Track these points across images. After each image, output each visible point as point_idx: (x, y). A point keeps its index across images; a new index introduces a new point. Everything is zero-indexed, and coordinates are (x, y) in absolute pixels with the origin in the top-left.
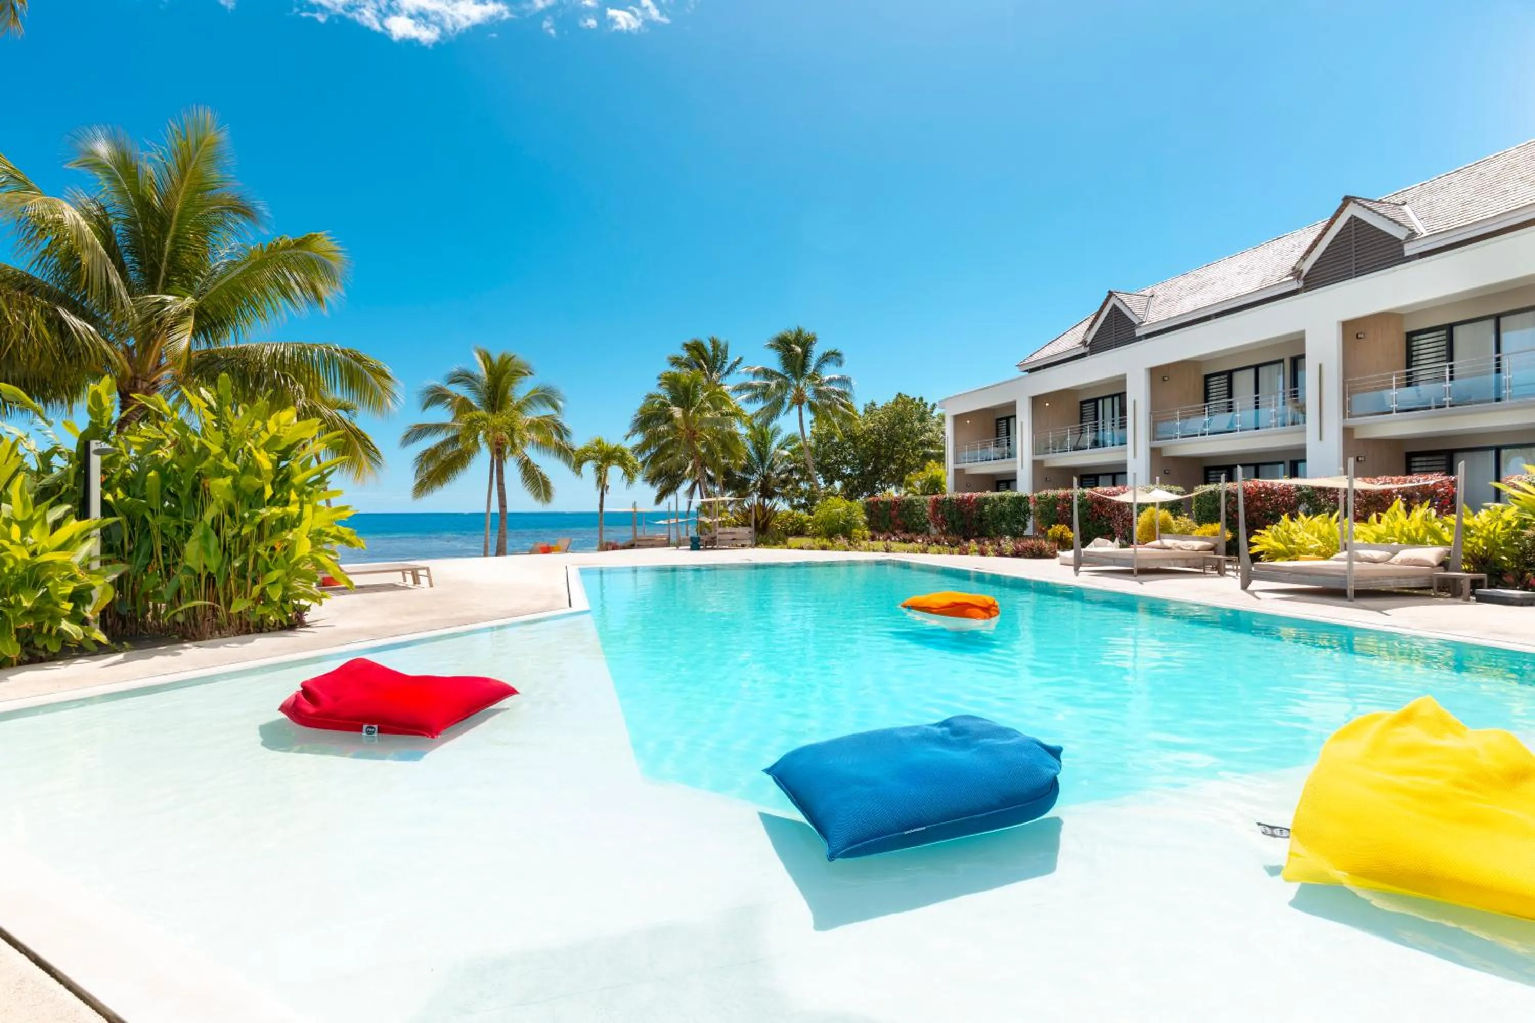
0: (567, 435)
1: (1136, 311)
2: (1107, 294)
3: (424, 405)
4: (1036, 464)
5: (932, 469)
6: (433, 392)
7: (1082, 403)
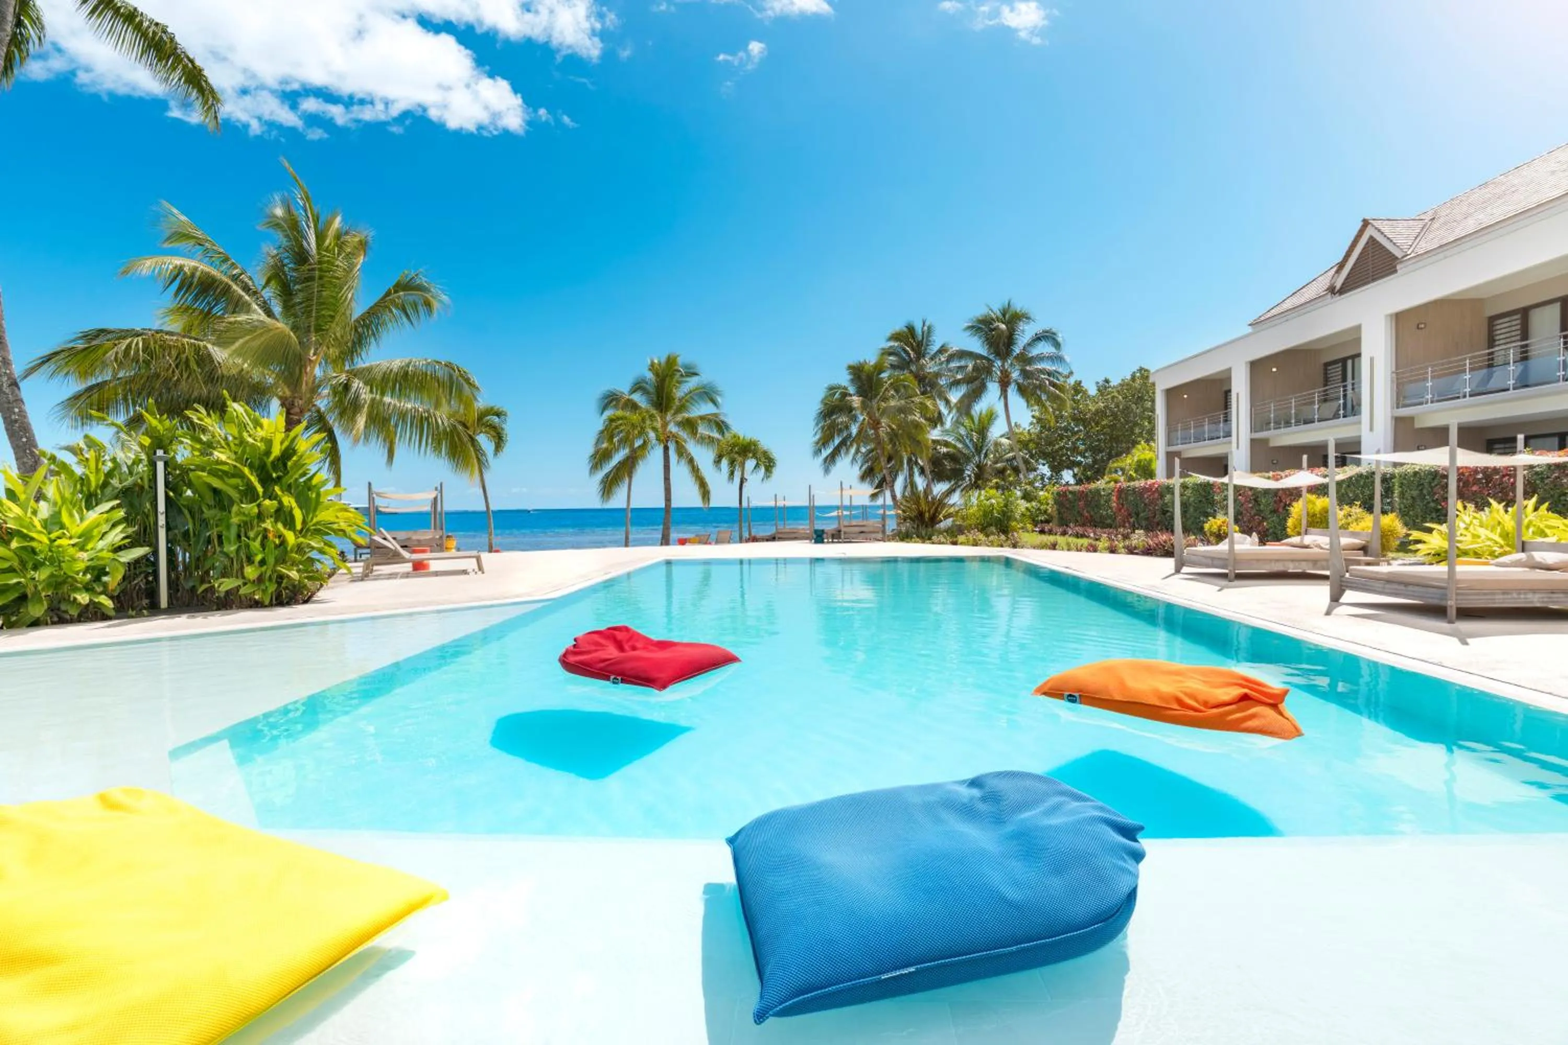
0: (727, 430)
1: (1399, 242)
2: (1361, 224)
3: (602, 407)
4: (1255, 444)
5: (1141, 453)
6: (606, 398)
7: (1327, 365)
